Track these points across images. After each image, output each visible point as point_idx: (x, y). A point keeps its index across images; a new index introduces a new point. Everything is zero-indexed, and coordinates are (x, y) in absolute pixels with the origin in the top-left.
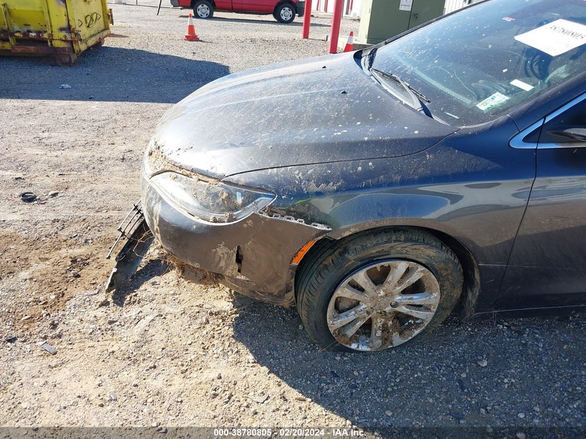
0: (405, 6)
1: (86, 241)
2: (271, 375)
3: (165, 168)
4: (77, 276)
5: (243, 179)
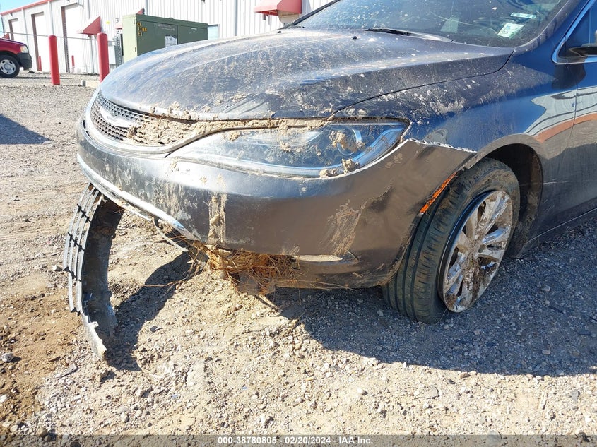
0: (170, 44)
2: (411, 367)
3: (208, 130)
4: (15, 360)
5: (361, 111)
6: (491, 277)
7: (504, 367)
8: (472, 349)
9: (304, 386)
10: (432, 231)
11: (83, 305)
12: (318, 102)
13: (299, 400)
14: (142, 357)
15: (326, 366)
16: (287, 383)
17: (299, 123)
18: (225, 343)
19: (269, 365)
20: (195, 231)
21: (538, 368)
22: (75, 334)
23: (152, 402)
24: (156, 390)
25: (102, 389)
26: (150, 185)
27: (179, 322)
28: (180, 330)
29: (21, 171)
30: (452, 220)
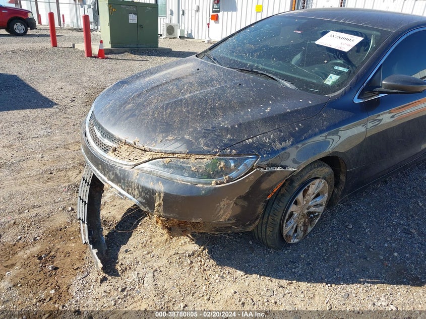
0: (133, 20)
1: (35, 239)
2: (262, 277)
4: (56, 269)
5: (233, 151)
6: (317, 221)
7: (312, 279)
8: (297, 267)
9: (204, 288)
10: (275, 205)
11: (89, 239)
12: (211, 145)
13: (201, 295)
14: (121, 269)
15: (217, 275)
16: (196, 285)
17: (201, 157)
18: (164, 262)
19: (187, 275)
20: (147, 208)
21: (330, 279)
22: (85, 253)
23: (127, 295)
24: (128, 288)
25: (101, 287)
26: (124, 183)
27: (139, 246)
28: (141, 251)
29: (42, 132)
30: (286, 200)
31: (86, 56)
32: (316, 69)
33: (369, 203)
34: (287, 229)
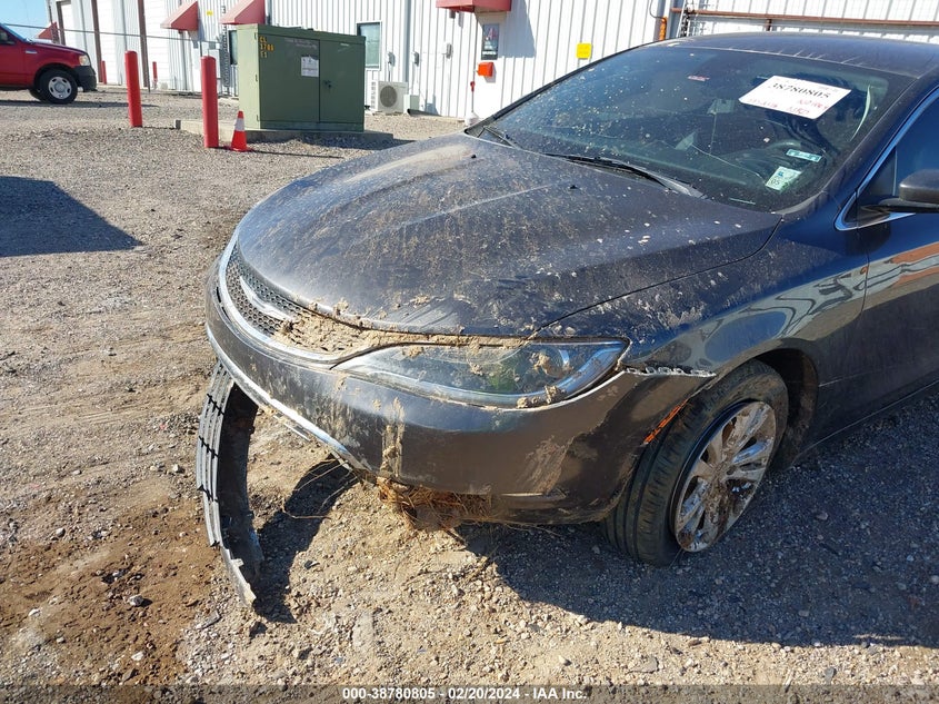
0: (309, 69)
1: (96, 535)
2: (628, 629)
3: (384, 341)
4: (145, 603)
5: (569, 328)
6: (747, 501)
7: (746, 633)
8: (709, 606)
9: (493, 651)
10: (660, 460)
11: (223, 535)
12: (517, 315)
13: (487, 669)
14: (296, 605)
15: (522, 623)
16: (474, 646)
17: (492, 342)
18: (396, 590)
19: (452, 621)
20: (364, 461)
21: (789, 635)
22: (212, 568)
23: (313, 666)
24: (316, 651)
25: (252, 647)
26: (310, 402)
27: (338, 555)
28: (341, 566)
29: (110, 302)
30: (686, 447)
31: (206, 144)
32: (746, 155)
33: (862, 466)
34: (684, 519)
